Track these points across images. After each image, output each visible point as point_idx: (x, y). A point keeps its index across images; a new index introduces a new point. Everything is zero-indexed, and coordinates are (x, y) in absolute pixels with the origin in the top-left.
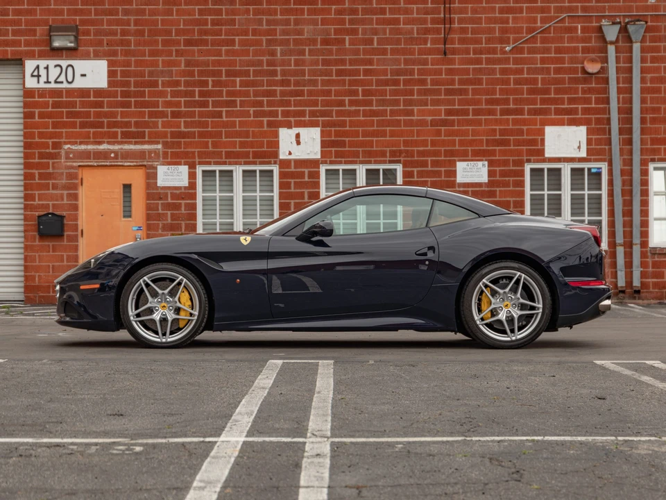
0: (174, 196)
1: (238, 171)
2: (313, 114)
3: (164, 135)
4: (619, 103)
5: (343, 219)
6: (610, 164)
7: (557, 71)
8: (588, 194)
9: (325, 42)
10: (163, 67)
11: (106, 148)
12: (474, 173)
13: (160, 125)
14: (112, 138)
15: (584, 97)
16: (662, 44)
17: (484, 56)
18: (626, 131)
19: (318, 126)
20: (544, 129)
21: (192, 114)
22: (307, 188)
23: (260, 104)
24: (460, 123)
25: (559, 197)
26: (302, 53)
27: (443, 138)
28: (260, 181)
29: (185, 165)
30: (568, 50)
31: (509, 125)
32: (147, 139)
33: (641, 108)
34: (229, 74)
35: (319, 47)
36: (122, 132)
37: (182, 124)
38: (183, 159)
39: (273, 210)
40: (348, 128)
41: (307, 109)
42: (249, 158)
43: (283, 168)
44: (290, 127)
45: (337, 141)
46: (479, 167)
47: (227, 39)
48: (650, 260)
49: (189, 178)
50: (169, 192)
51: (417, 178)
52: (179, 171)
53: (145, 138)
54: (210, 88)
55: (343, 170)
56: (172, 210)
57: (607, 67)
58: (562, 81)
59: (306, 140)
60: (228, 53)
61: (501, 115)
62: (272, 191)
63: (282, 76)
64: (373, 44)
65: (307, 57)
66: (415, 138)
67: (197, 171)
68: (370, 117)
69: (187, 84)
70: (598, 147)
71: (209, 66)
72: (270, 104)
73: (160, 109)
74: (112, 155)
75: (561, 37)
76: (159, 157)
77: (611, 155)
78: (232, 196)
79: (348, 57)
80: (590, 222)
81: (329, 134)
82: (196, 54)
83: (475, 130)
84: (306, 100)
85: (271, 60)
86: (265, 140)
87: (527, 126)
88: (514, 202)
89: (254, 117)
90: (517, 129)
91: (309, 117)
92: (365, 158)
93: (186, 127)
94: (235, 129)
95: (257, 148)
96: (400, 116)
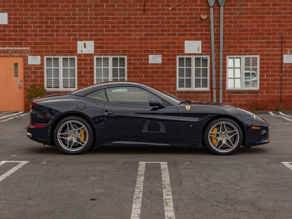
0: (35, 68)
1: (61, 58)
2: (91, 35)
3: (31, 43)
4: (214, 31)
5: (103, 77)
6: (211, 56)
7: (190, 18)
8: (202, 68)
9: (96, 6)
10: (30, 16)
11: (7, 48)
12: (156, 60)
13: (29, 40)
14: (10, 44)
15: (201, 29)
16: (232, 7)
17: (160, 12)
18: (217, 42)
19: (93, 40)
20: (184, 42)
21: (42, 35)
22: (89, 65)
23: (70, 31)
24: (150, 39)
25: (190, 69)
26: (87, 10)
27: (143, 45)
28: (70, 62)
29: (39, 55)
30: (194, 10)
31: (170, 40)
32: (24, 45)
33: (224, 34)
34: (57, 19)
35: (93, 8)
36: (14, 42)
37: (38, 39)
38: (38, 53)
39: (75, 74)
40: (105, 41)
41: (89, 33)
42: (65, 53)
43: (79, 57)
44: (81, 40)
45: (101, 46)
46: (158, 57)
47: (56, 5)
48: (226, 95)
49: (41, 61)
50: (33, 66)
51: (133, 61)
52: (37, 58)
54: (49, 24)
55: (103, 58)
56: (34, 74)
57: (210, 17)
58: (191, 22)
59: (88, 46)
60: (56, 10)
61: (167, 36)
62: (75, 66)
63: (78, 19)
64: (115, 7)
65: (89, 12)
66: (132, 45)
67: (44, 58)
68: (114, 36)
69: (40, 23)
70: (206, 49)
71: (49, 16)
72: (74, 31)
73: (29, 33)
74: (10, 52)
75: (191, 4)
76: (29, 53)
77: (211, 53)
78: (59, 68)
79: (105, 12)
80: (202, 79)
81: (97, 43)
82: (44, 11)
83: (157, 42)
84: (88, 29)
85: (74, 13)
86: (72, 46)
87: (178, 40)
88: (172, 71)
89: (67, 36)
90: (173, 42)
91: (89, 36)
92: (112, 53)
93: (40, 40)
94: (59, 41)
95: (68, 49)
96: (126, 36)
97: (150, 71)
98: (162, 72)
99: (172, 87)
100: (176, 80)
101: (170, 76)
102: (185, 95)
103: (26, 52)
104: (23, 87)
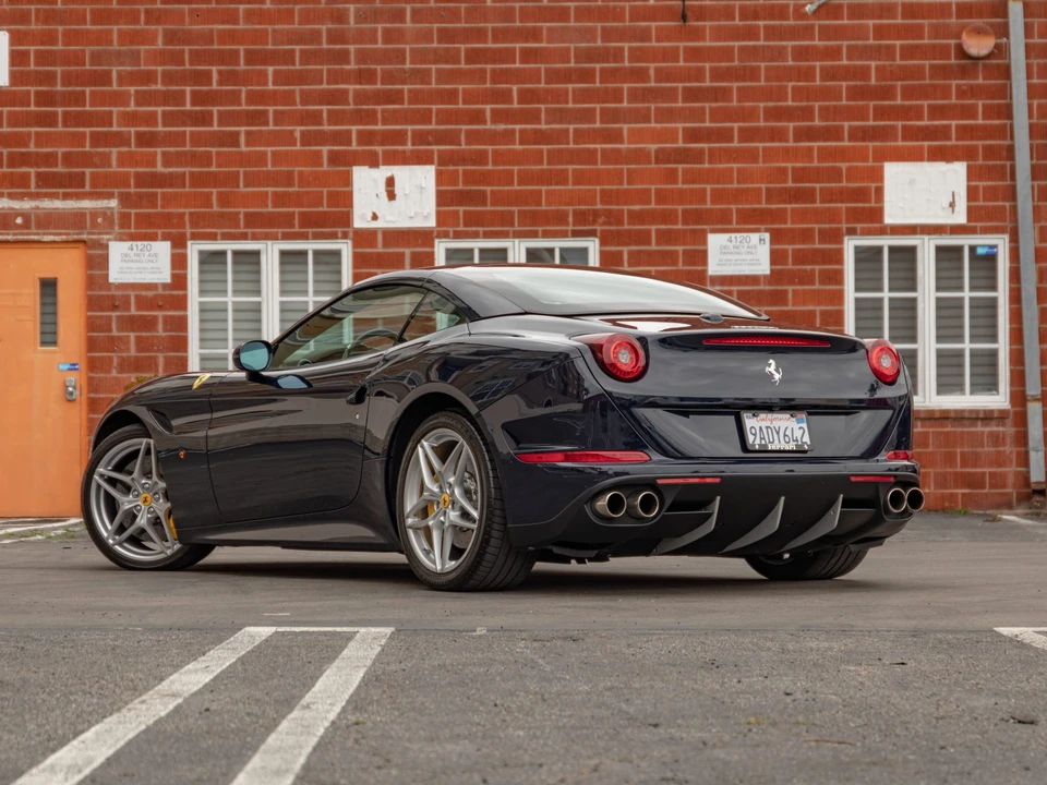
0: (143, 303)
1: (270, 253)
3: (122, 180)
4: (1030, 116)
6: (1014, 239)
7: (908, 52)
8: (971, 299)
10: (120, 44)
11: (6, 205)
12: (743, 257)
13: (114, 162)
14: (18, 186)
15: (962, 106)
17: (761, 23)
18: (1044, 171)
19: (431, 163)
20: (882, 168)
21: (178, 139)
23: (315, 118)
24: (714, 156)
25: (912, 305)
26: (399, 16)
27: (680, 186)
28: (315, 272)
29: (164, 239)
30: (930, 11)
31: (811, 161)
32: (87, 188)
34: (252, 58)
35: (432, 4)
36: (38, 174)
37: (159, 158)
38: (159, 227)
40: (490, 167)
41: (409, 128)
42: (293, 226)
43: (361, 247)
44: (374, 164)
45: (469, 192)
46: (752, 244)
49: (173, 267)
50: (132, 294)
51: (629, 266)
52: (152, 252)
53: (83, 187)
54: (215, 86)
55: (481, 250)
56: (139, 330)
57: (1008, 46)
58: (917, 73)
59: (407, 192)
60: (249, 16)
61: (795, 141)
63: (358, 62)
65: (409, 24)
66: (625, 186)
67: (189, 252)
68: (535, 144)
69: (169, 78)
70: (988, 207)
71: (212, 43)
72: (335, 118)
73: (115, 128)
74: (19, 221)
76: (111, 225)
77: (1016, 221)
78: (260, 303)
79: (490, 25)
80: (974, 353)
81: (453, 178)
82: (187, 19)
83: (745, 169)
84: (407, 110)
85: (335, 30)
86: (325, 190)
87: (849, 161)
88: (823, 313)
89: (302, 145)
90: (828, 168)
91: (413, 144)
92: (525, 225)
93: (166, 164)
94: (265, 169)
95: (308, 207)
96: (595, 143)
103: (100, 220)
104: (81, 394)
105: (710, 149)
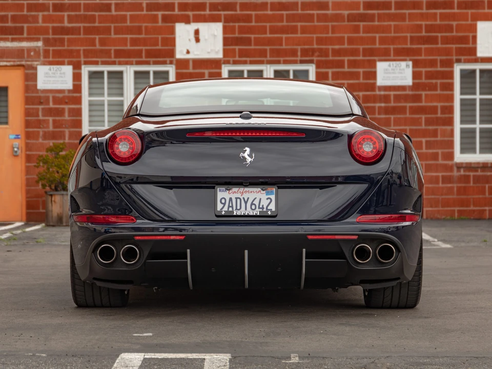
0: (57, 101)
1: (129, 72)
2: (214, 7)
3: (45, 31)
12: (397, 75)
13: (40, 20)
19: (220, 21)
20: (476, 24)
21: (76, 7)
24: (381, 18)
27: (361, 35)
29: (69, 64)
31: (436, 20)
32: (25, 35)
37: (66, 18)
38: (66, 57)
40: (253, 24)
41: (208, 2)
42: (142, 57)
43: (180, 69)
44: (187, 21)
45: (242, 38)
46: (402, 68)
49: (74, 80)
50: (51, 95)
51: (332, 80)
52: (62, 71)
53: (23, 34)
55: (248, 71)
56: (55, 116)
59: (206, 37)
61: (427, 9)
66: (330, 35)
67: (83, 71)
68: (279, 11)
73: (41, 2)
76: (39, 56)
78: (123, 101)
81: (232, 30)
83: (398, 25)
86: (160, 37)
87: (457, 21)
88: (442, 107)
89: (147, 11)
90: (445, 25)
91: (210, 10)
92: (273, 57)
93: (69, 22)
94: (125, 25)
95: (150, 46)
96: (313, 10)
97: (380, 108)
98: (414, 110)
99: (442, 153)
100: (452, 131)
101: (437, 122)
102: (479, 173)
103: (32, 53)
104: (22, 152)
105: (378, 14)
